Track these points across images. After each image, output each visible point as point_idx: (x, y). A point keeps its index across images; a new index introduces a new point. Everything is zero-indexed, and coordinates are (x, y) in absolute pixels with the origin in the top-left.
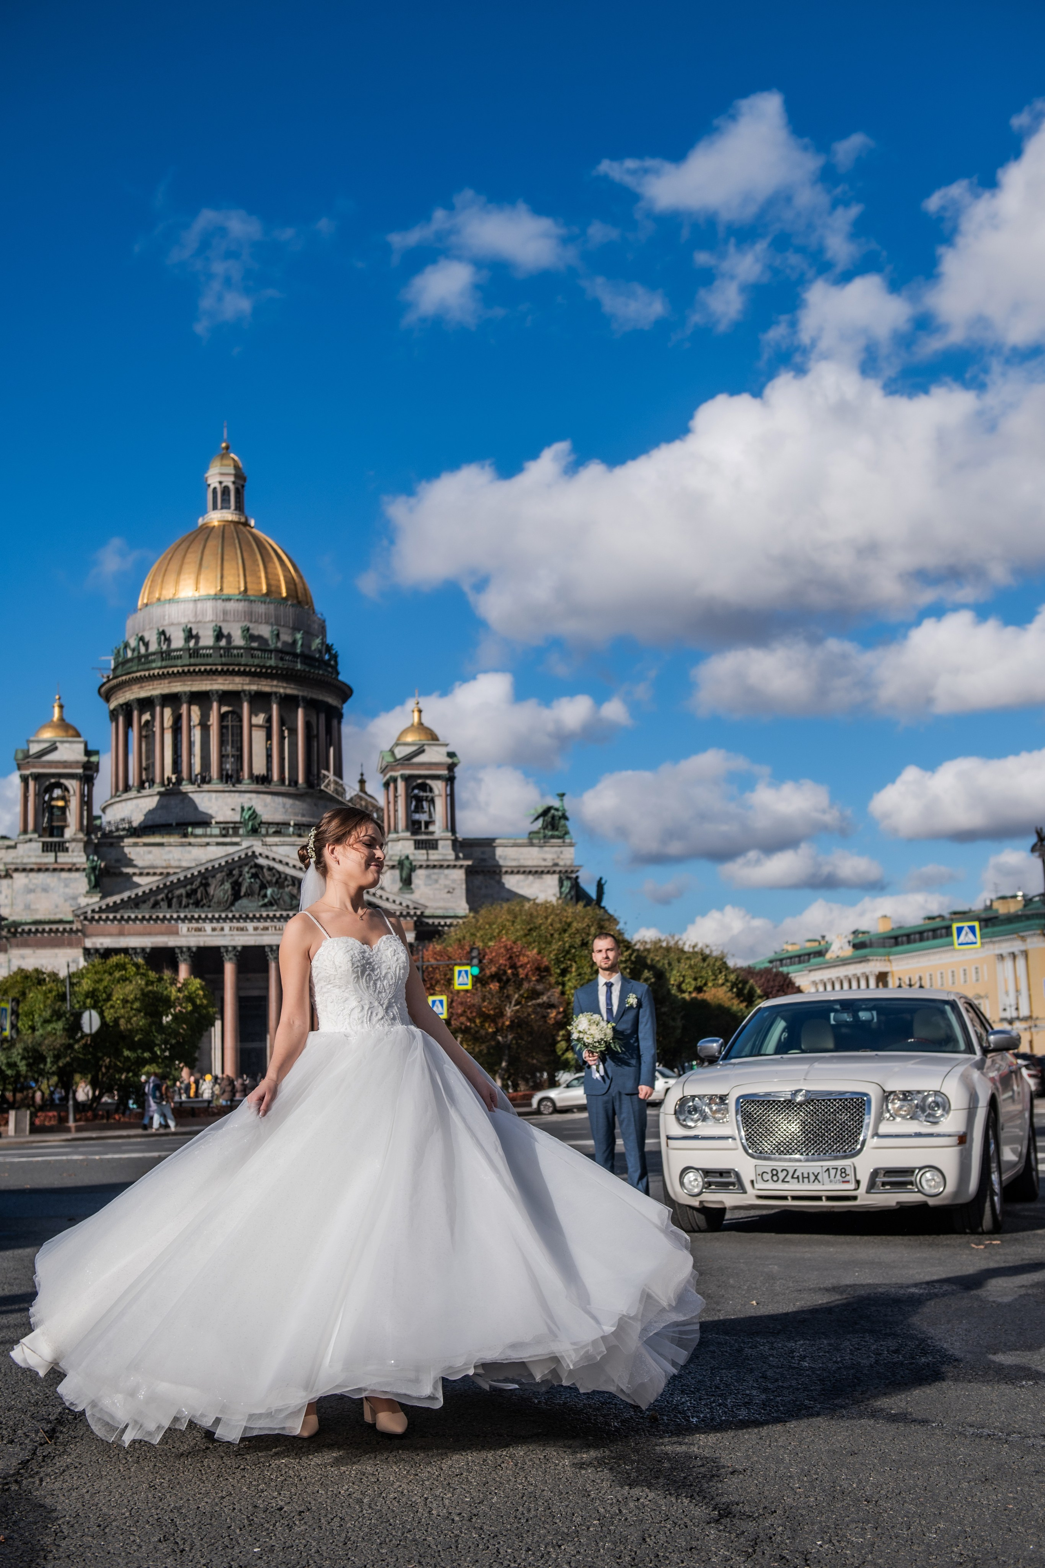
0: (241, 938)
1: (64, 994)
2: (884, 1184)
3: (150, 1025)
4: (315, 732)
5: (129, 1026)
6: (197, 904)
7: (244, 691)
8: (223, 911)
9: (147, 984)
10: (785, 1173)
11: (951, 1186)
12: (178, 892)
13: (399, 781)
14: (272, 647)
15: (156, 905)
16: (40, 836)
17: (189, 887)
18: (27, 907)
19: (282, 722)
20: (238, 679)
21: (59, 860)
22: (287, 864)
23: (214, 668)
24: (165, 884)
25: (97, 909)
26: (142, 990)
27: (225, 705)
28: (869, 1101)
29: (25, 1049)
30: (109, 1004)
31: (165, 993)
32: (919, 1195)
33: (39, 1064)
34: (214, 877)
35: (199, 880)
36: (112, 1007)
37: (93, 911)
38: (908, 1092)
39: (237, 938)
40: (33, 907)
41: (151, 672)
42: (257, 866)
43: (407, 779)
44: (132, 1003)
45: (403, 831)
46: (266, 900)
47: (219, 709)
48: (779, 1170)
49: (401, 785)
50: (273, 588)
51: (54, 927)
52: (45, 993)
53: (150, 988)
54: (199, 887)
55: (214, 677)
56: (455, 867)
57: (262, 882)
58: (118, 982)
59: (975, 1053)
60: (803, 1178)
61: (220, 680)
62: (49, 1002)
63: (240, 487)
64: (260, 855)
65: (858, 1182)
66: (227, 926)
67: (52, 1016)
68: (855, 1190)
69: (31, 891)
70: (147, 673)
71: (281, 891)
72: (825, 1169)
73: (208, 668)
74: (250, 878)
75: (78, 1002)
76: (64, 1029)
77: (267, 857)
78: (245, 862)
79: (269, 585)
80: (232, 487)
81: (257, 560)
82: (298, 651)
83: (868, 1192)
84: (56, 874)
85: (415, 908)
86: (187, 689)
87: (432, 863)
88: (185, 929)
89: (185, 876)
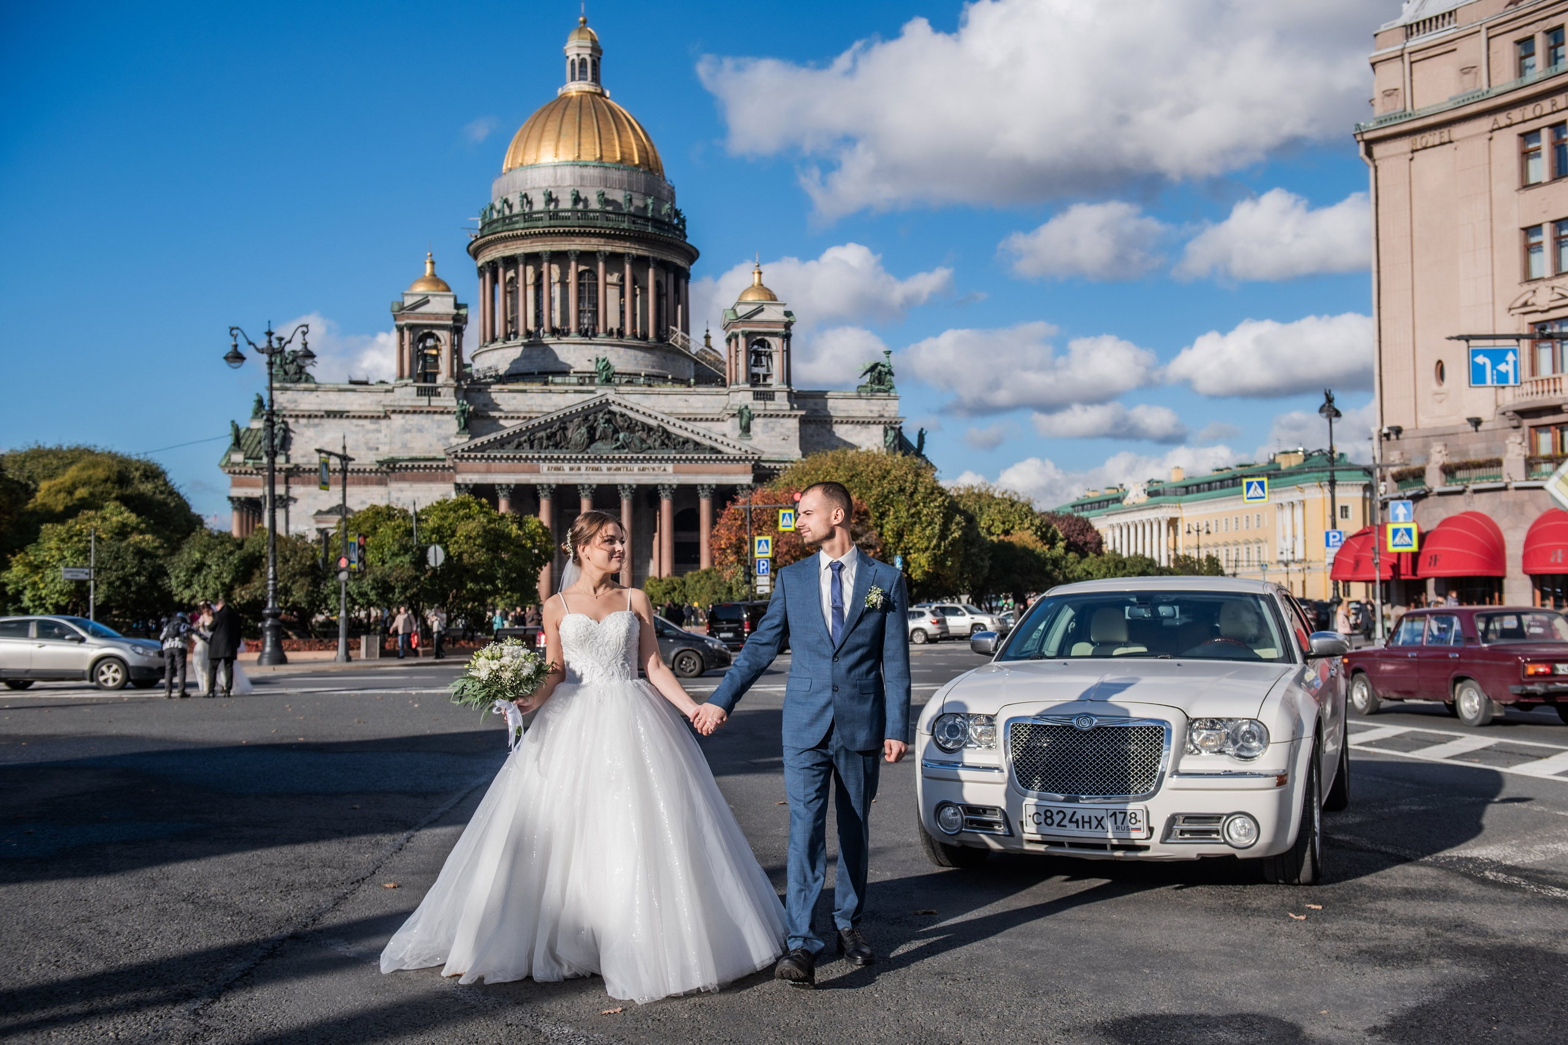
0: (596, 477)
1: (412, 529)
2: (1182, 832)
3: (492, 560)
4: (664, 291)
5: (472, 561)
6: (556, 446)
7: (599, 251)
8: (580, 453)
9: (489, 522)
10: (1061, 815)
11: (1265, 838)
12: (539, 435)
13: (740, 337)
14: (626, 210)
15: (519, 446)
16: (415, 382)
17: (549, 431)
18: (404, 445)
19: (634, 281)
20: (594, 241)
21: (432, 404)
22: (638, 411)
23: (572, 229)
24: (527, 428)
25: (466, 449)
26: (484, 527)
27: (582, 264)
28: (1170, 731)
29: (374, 580)
30: (453, 540)
32: (1226, 846)
34: (571, 421)
35: (558, 424)
36: (456, 542)
37: (463, 450)
38: (1217, 719)
39: (592, 477)
40: (410, 445)
41: (515, 233)
42: (610, 412)
43: (748, 335)
44: (475, 539)
45: (743, 383)
46: (618, 444)
47: (577, 268)
48: (1055, 811)
49: (742, 341)
50: (627, 156)
51: (429, 464)
52: (394, 529)
53: (492, 525)
54: (558, 431)
55: (572, 238)
56: (790, 416)
57: (615, 427)
59: (1295, 662)
60: (1083, 822)
61: (578, 240)
62: (397, 537)
63: (596, 59)
64: (613, 402)
65: (1151, 830)
66: (583, 466)
67: (400, 550)
68: (1147, 839)
69: (407, 431)
70: (511, 233)
71: (632, 435)
72: (1110, 812)
73: (567, 229)
74: (604, 423)
75: (425, 538)
76: (411, 562)
77: (619, 404)
78: (599, 408)
79: (622, 153)
80: (589, 60)
81: (611, 128)
82: (649, 215)
83: (1163, 841)
84: (430, 416)
85: (753, 453)
86: (548, 248)
87: (768, 413)
88: (545, 469)
89: (546, 421)
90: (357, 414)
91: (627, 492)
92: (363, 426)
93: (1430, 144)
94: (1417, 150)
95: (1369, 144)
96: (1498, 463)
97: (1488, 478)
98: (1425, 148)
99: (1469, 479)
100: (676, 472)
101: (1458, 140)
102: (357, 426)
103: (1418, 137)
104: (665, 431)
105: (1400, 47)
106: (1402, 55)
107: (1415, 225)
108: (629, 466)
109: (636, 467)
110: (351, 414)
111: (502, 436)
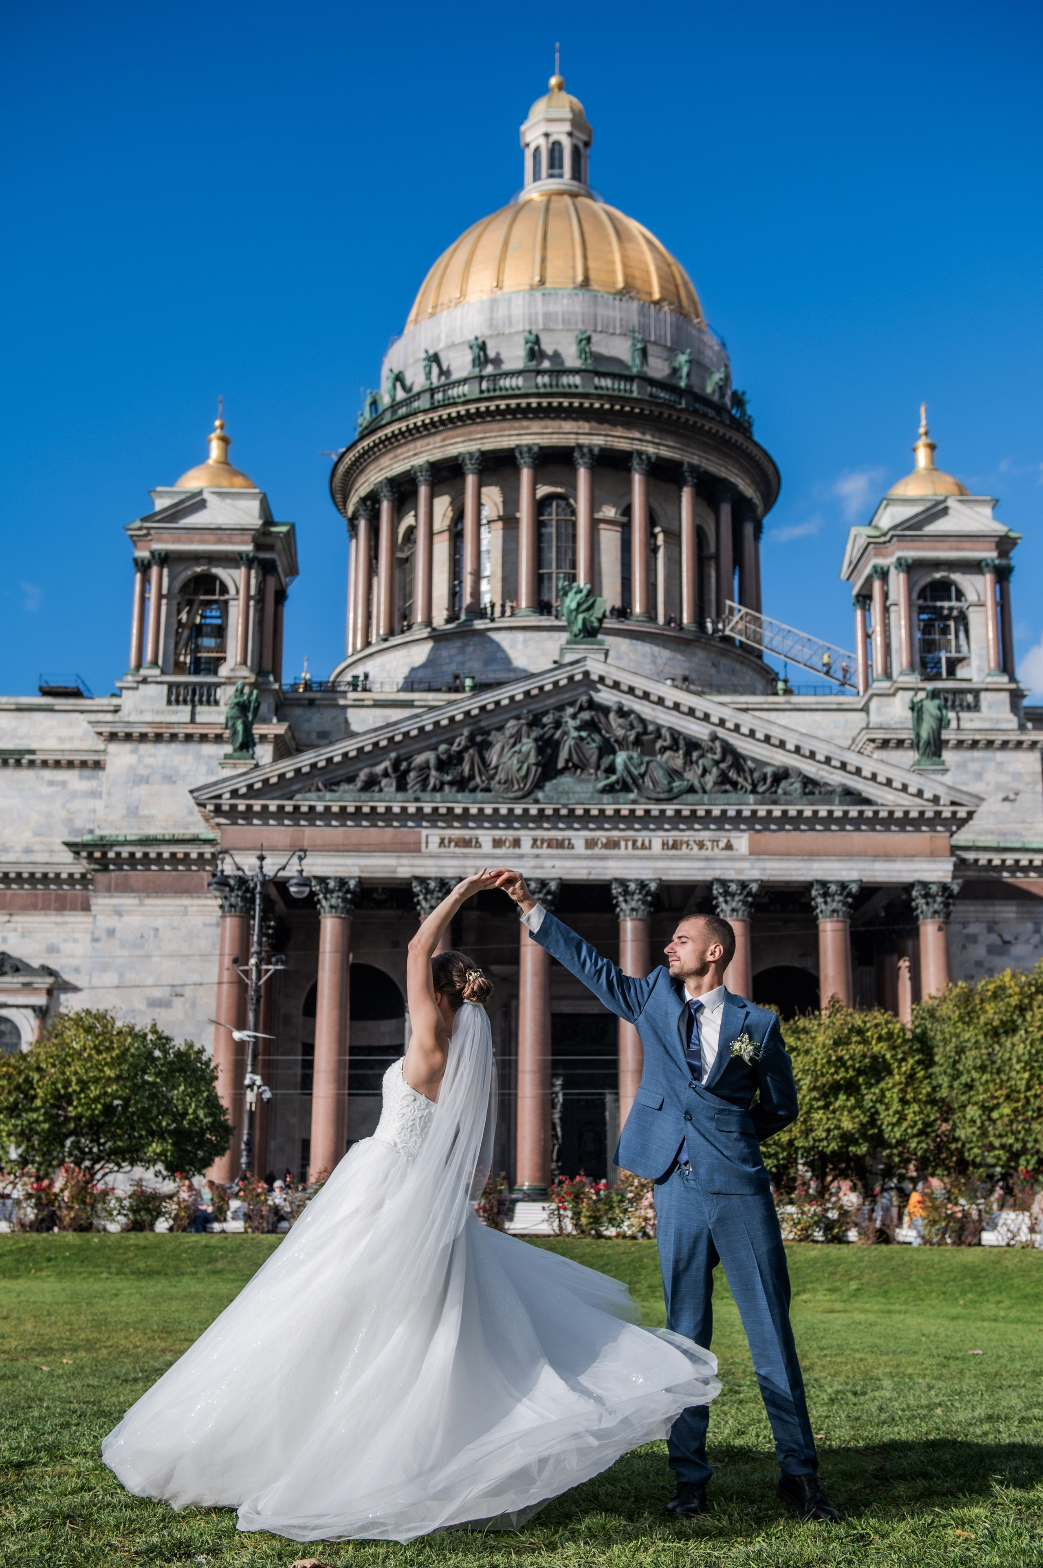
0: (558, 863)
4: (713, 550)
6: (462, 784)
7: (580, 447)
8: (517, 800)
12: (420, 759)
13: (893, 572)
14: (635, 371)
15: (371, 784)
16: (163, 673)
17: (443, 747)
18: (133, 812)
19: (651, 521)
20: (568, 426)
21: (198, 719)
22: (661, 701)
23: (523, 402)
24: (391, 739)
25: (243, 790)
27: (545, 484)
34: (500, 728)
35: (466, 732)
37: (234, 793)
39: (548, 863)
40: (144, 812)
42: (592, 705)
43: (911, 568)
45: (901, 674)
46: (613, 778)
47: (534, 490)
49: (898, 583)
50: (638, 284)
51: (180, 850)
54: (466, 749)
55: (525, 423)
56: (1019, 744)
57: (606, 741)
61: (536, 426)
63: (581, 145)
64: (602, 679)
66: (526, 837)
69: (144, 780)
70: (403, 425)
71: (646, 759)
73: (513, 403)
74: (578, 729)
77: (616, 685)
78: (566, 696)
79: (626, 277)
80: (566, 143)
81: (607, 236)
82: (683, 384)
84: (193, 747)
85: (953, 803)
86: (474, 447)
87: (968, 737)
88: (434, 840)
89: (437, 724)
90: (51, 758)
91: (635, 901)
92: (64, 784)
100: (755, 852)
102: (51, 783)
104: (728, 749)
108: (642, 836)
109: (657, 839)
110: (38, 757)
111: (329, 760)
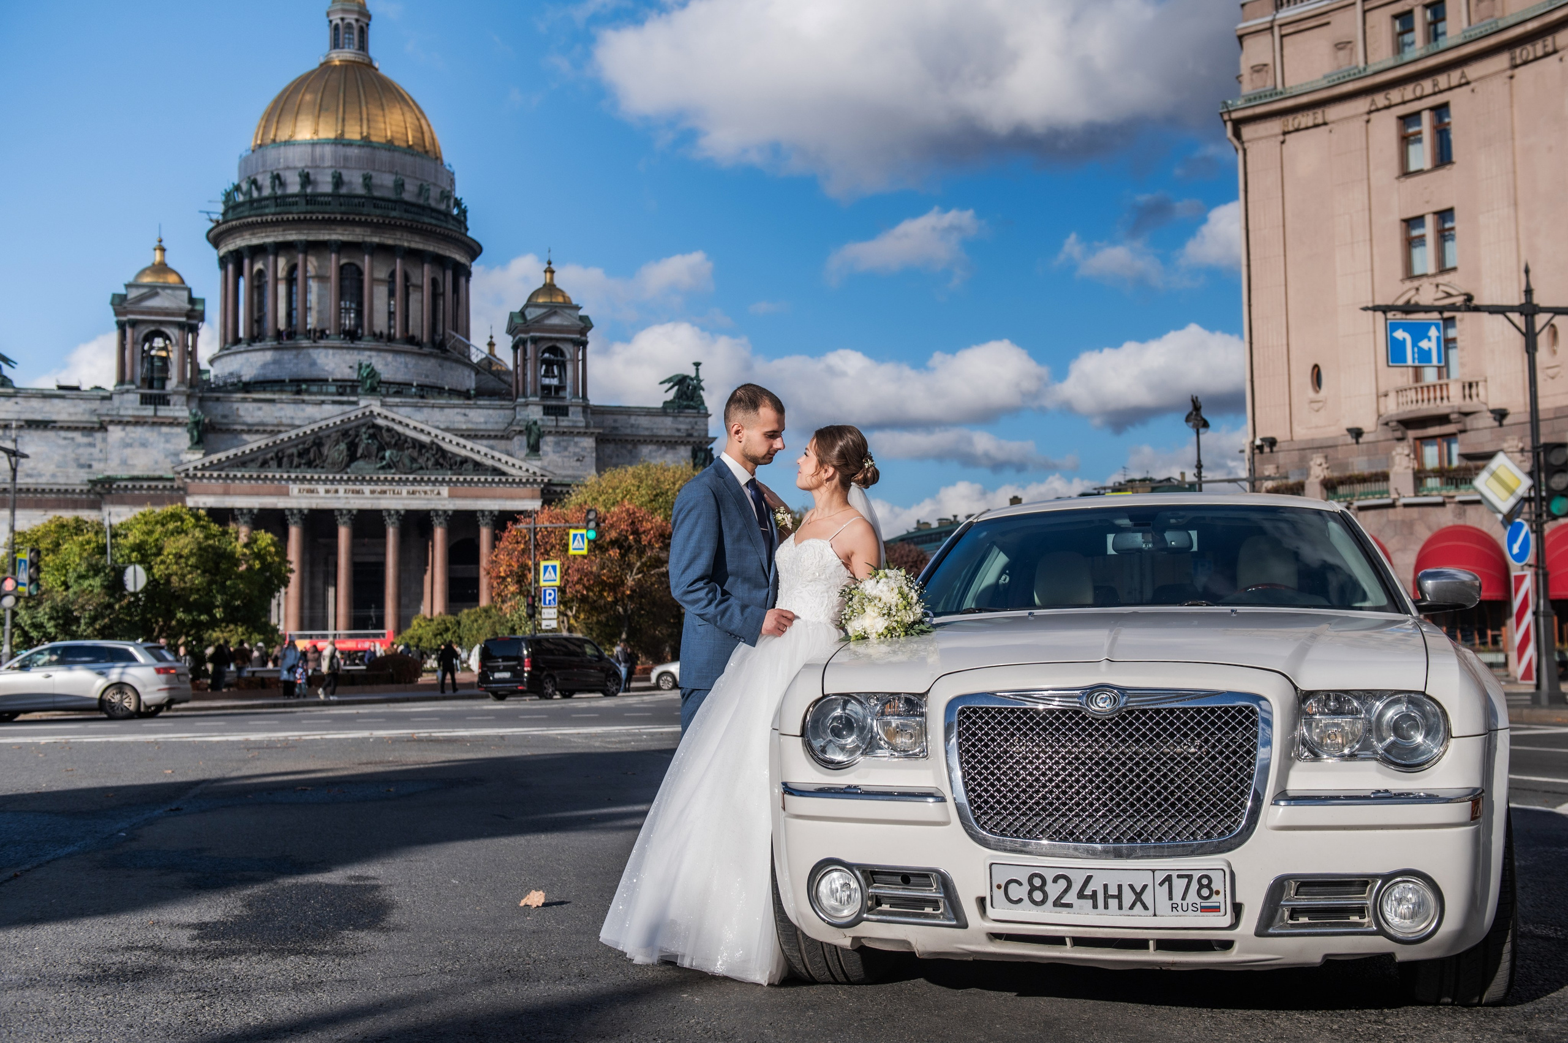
0: (357, 501)
1: (105, 545)
2: (1295, 913)
3: (210, 583)
4: (441, 290)
5: (182, 585)
6: (310, 464)
7: (365, 242)
8: (338, 472)
9: (207, 538)
10: (1063, 883)
12: (288, 451)
13: (529, 343)
14: (396, 197)
15: (264, 464)
16: (138, 388)
17: (301, 447)
18: (124, 462)
19: (407, 278)
20: (358, 230)
21: (160, 413)
22: (407, 425)
23: (333, 216)
24: (274, 443)
25: (200, 467)
26: (199, 543)
27: (344, 256)
28: (1267, 715)
29: (52, 608)
30: (159, 559)
31: (229, 548)
33: (71, 625)
34: (328, 436)
35: (312, 438)
36: (163, 562)
37: (195, 468)
38: (1348, 692)
39: (352, 501)
40: (130, 462)
41: (264, 218)
42: (375, 426)
43: (537, 341)
44: (187, 558)
45: (531, 396)
46: (384, 463)
47: (338, 260)
48: (1049, 877)
49: (530, 347)
50: (398, 135)
51: (153, 484)
52: (82, 545)
53: (211, 542)
54: (312, 447)
55: (333, 227)
56: (585, 433)
57: (380, 443)
58: (172, 534)
60: (1104, 894)
61: (339, 229)
62: (85, 554)
63: (364, 25)
64: (379, 414)
65: (1237, 910)
66: (342, 488)
67: (88, 571)
68: (1230, 926)
69: (128, 445)
70: (259, 219)
71: (400, 453)
74: (367, 439)
75: (122, 556)
76: (102, 586)
77: (386, 418)
78: (362, 422)
80: (355, 25)
83: (1257, 931)
84: (156, 429)
85: (542, 475)
86: (303, 237)
87: (561, 430)
88: (296, 490)
89: (297, 435)
90: (66, 425)
91: (394, 519)
92: (73, 439)
93: (1303, 126)
94: (1289, 132)
95: (1238, 124)
96: (1385, 477)
97: (1373, 494)
98: (1297, 130)
99: (1353, 495)
100: (451, 496)
101: (1333, 122)
102: (65, 438)
103: (1290, 118)
104: (440, 449)
105: (1269, 18)
106: (1271, 28)
107: (1288, 215)
108: (397, 488)
109: (404, 490)
110: (58, 425)
111: (244, 452)
